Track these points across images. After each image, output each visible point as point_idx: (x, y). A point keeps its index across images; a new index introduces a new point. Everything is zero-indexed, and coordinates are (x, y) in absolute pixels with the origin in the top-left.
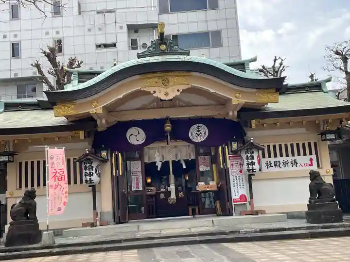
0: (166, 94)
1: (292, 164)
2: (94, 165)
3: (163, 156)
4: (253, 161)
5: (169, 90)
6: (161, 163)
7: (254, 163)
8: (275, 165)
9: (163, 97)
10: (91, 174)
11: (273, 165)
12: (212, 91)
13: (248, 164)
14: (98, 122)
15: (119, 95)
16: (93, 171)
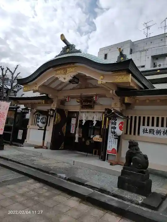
0: (65, 79)
1: (164, 133)
2: (41, 117)
3: (87, 117)
4: (115, 126)
5: (66, 76)
6: (85, 121)
7: (116, 127)
8: (150, 132)
9: (63, 81)
10: (38, 122)
11: (148, 131)
12: (87, 75)
13: (112, 128)
14: (49, 96)
15: (45, 80)
16: (40, 120)
